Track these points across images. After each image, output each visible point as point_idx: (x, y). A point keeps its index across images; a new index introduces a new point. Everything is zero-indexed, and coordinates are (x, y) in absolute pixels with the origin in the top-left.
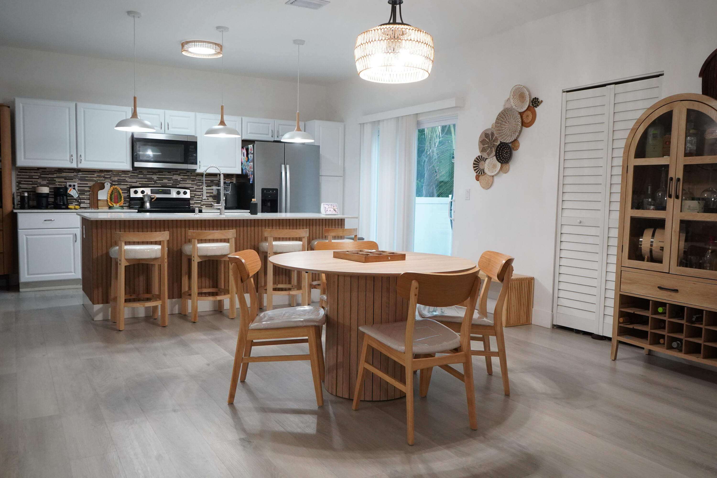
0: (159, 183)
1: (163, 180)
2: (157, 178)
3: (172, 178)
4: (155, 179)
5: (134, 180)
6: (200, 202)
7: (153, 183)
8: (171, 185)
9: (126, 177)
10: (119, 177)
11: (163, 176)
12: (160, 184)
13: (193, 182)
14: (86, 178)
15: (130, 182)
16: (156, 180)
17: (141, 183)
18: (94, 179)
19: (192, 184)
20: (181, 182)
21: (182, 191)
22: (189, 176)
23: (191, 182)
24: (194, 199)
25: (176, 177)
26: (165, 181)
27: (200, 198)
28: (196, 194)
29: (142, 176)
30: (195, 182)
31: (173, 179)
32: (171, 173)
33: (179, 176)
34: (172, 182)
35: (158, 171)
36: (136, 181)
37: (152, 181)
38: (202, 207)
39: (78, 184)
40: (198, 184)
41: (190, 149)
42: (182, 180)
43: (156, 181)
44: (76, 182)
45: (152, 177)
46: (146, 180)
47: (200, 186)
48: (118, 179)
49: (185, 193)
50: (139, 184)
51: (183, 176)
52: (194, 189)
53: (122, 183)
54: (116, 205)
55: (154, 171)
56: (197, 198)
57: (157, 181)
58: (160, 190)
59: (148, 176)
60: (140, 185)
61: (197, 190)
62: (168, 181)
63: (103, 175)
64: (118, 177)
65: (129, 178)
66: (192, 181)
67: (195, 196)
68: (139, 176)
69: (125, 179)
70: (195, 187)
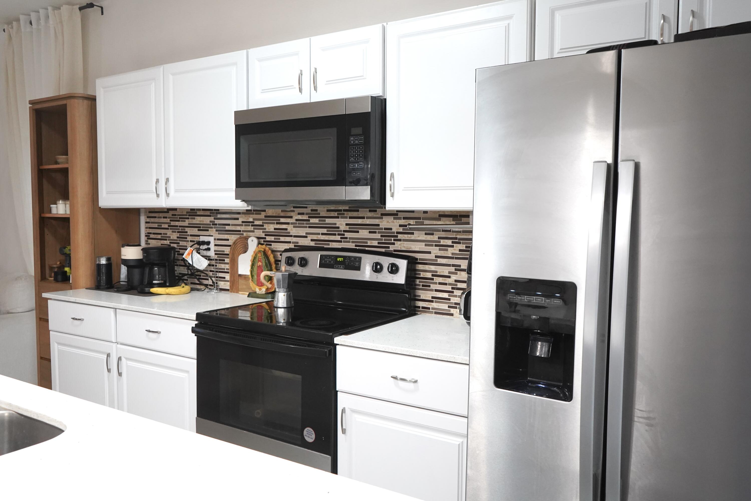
0: (350, 238)
1: (358, 232)
2: (347, 225)
3: (378, 225)
4: (343, 227)
5: (302, 232)
6: (446, 295)
7: (338, 238)
8: (375, 243)
9: (288, 223)
10: (277, 223)
11: (360, 221)
12: (353, 242)
13: (429, 238)
14: (227, 228)
15: (295, 236)
16: (344, 231)
17: (315, 237)
18: (238, 228)
19: (428, 243)
20: (400, 237)
21: (386, 261)
22: (419, 218)
23: (423, 237)
24: (433, 287)
25: (388, 222)
26: (364, 233)
27: (446, 284)
28: (436, 272)
29: (316, 221)
30: (435, 238)
31: (382, 229)
32: (376, 211)
33: (394, 219)
34: (378, 236)
35: (347, 208)
36: (306, 233)
37: (335, 235)
38: (452, 311)
39: (215, 239)
40: (443, 242)
41: (352, 138)
42: (401, 230)
43: (344, 235)
44: (212, 236)
45: (335, 224)
46: (325, 231)
47: (447, 250)
48: (275, 229)
49: (394, 269)
50: (312, 240)
51: (404, 218)
52: (431, 256)
53: (282, 239)
54: (260, 289)
55: (340, 208)
56: (440, 284)
57: (347, 235)
58: (338, 259)
59: (328, 221)
60: (312, 244)
61: (440, 261)
62: (370, 232)
63: (251, 220)
64: (274, 223)
65: (294, 227)
66: (426, 234)
67: (433, 279)
68: (313, 220)
69: (286, 229)
70: (435, 251)
